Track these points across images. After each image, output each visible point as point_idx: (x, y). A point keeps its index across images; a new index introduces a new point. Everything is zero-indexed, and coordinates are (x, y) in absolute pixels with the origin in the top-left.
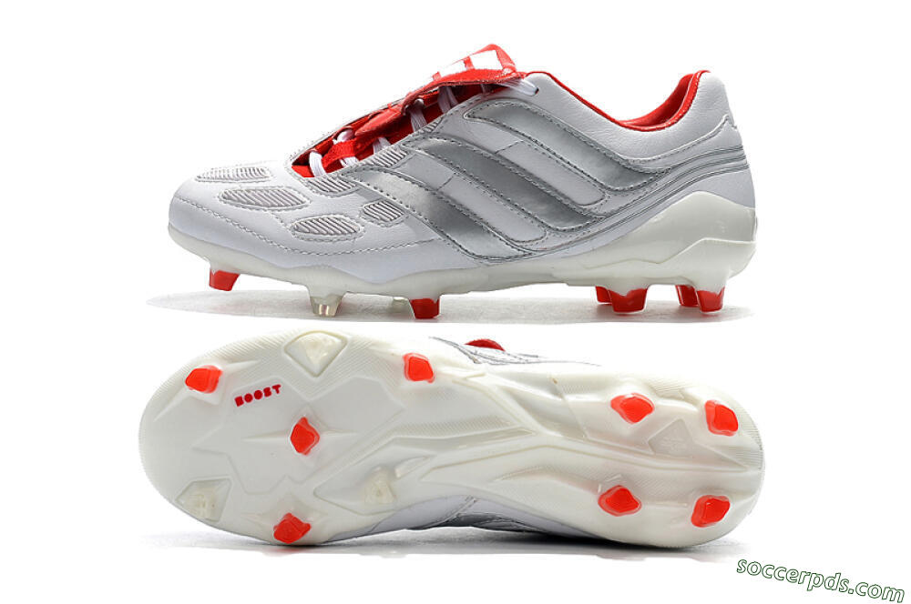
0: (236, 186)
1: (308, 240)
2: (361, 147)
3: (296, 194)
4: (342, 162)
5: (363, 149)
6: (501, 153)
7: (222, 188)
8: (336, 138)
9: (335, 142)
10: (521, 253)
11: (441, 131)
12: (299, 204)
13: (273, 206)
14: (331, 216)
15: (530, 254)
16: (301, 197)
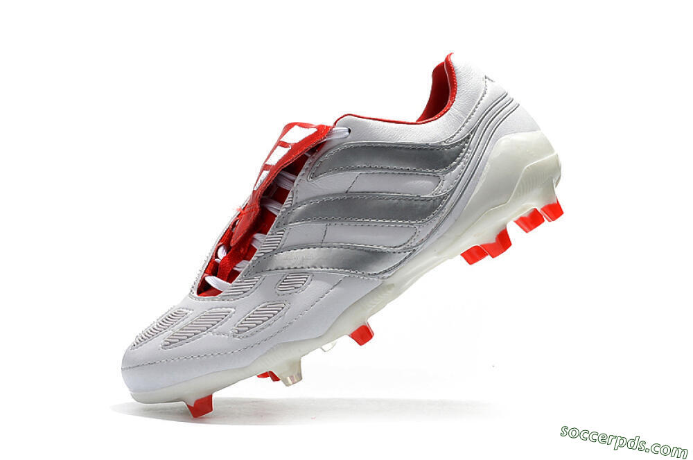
0: (169, 332)
1: (252, 334)
2: (244, 251)
3: (219, 310)
4: (235, 269)
5: (246, 251)
6: (351, 190)
7: (159, 340)
8: (217, 256)
9: (218, 261)
10: (408, 253)
11: (298, 201)
12: (226, 315)
13: (208, 328)
14: (258, 308)
15: (414, 250)
16: (224, 310)
